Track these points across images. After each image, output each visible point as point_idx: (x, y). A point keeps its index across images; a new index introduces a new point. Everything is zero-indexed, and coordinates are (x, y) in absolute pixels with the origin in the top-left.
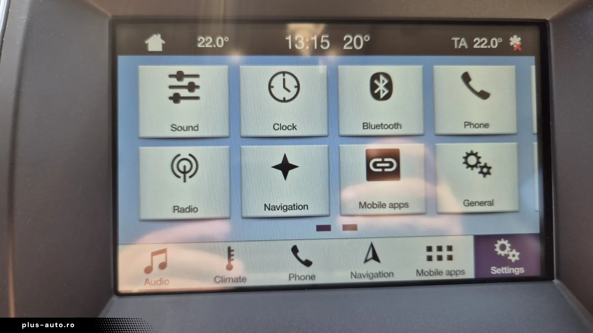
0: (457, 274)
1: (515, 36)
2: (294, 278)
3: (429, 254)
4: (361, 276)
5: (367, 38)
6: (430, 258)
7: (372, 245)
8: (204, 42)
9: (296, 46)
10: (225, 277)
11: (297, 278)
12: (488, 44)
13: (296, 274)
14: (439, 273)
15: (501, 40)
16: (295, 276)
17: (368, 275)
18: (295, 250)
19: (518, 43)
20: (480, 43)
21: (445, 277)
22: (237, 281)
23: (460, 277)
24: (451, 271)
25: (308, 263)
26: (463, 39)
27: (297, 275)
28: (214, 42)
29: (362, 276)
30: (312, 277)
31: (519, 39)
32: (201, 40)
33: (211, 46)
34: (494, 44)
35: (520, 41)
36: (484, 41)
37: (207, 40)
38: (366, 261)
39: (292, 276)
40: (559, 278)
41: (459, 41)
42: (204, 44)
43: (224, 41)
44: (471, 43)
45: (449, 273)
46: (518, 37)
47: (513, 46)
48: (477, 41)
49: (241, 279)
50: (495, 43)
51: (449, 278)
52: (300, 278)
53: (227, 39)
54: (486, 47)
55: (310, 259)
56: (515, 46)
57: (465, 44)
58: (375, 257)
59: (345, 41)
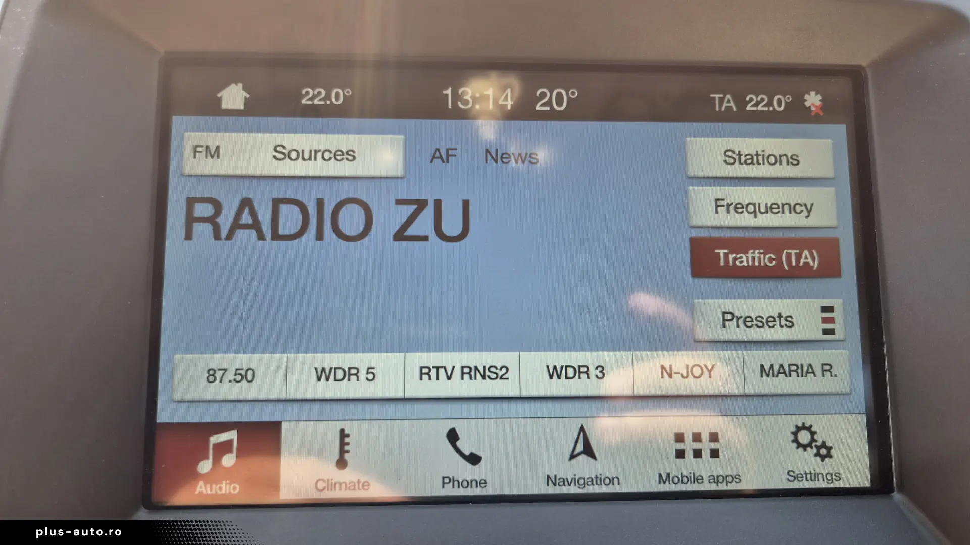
0: (727, 482)
1: (813, 93)
2: (451, 483)
3: (680, 446)
4: (564, 482)
5: (574, 93)
6: (680, 454)
7: (582, 430)
8: (312, 96)
9: (460, 104)
10: (334, 482)
11: (456, 484)
12: (770, 104)
13: (453, 478)
14: (698, 479)
15: (789, 99)
16: (452, 481)
17: (576, 481)
18: (453, 436)
19: (818, 103)
20: (756, 102)
21: (706, 487)
22: (354, 489)
23: (733, 487)
24: (718, 477)
25: (474, 459)
26: (728, 97)
27: (455, 479)
28: (328, 97)
29: (566, 483)
30: (482, 483)
31: (819, 97)
32: (307, 93)
33: (323, 103)
34: (779, 105)
35: (820, 101)
36: (762, 100)
37: (316, 93)
38: (572, 457)
39: (447, 480)
40: (901, 489)
41: (722, 100)
42: (312, 99)
43: (344, 94)
44: (741, 103)
45: (714, 480)
46: (817, 94)
47: (810, 107)
48: (751, 100)
49: (361, 485)
50: (781, 102)
51: (713, 487)
52: (460, 485)
53: (348, 92)
54: (766, 109)
55: (478, 452)
56: (813, 108)
57: (732, 104)
58: (588, 451)
59: (538, 97)
